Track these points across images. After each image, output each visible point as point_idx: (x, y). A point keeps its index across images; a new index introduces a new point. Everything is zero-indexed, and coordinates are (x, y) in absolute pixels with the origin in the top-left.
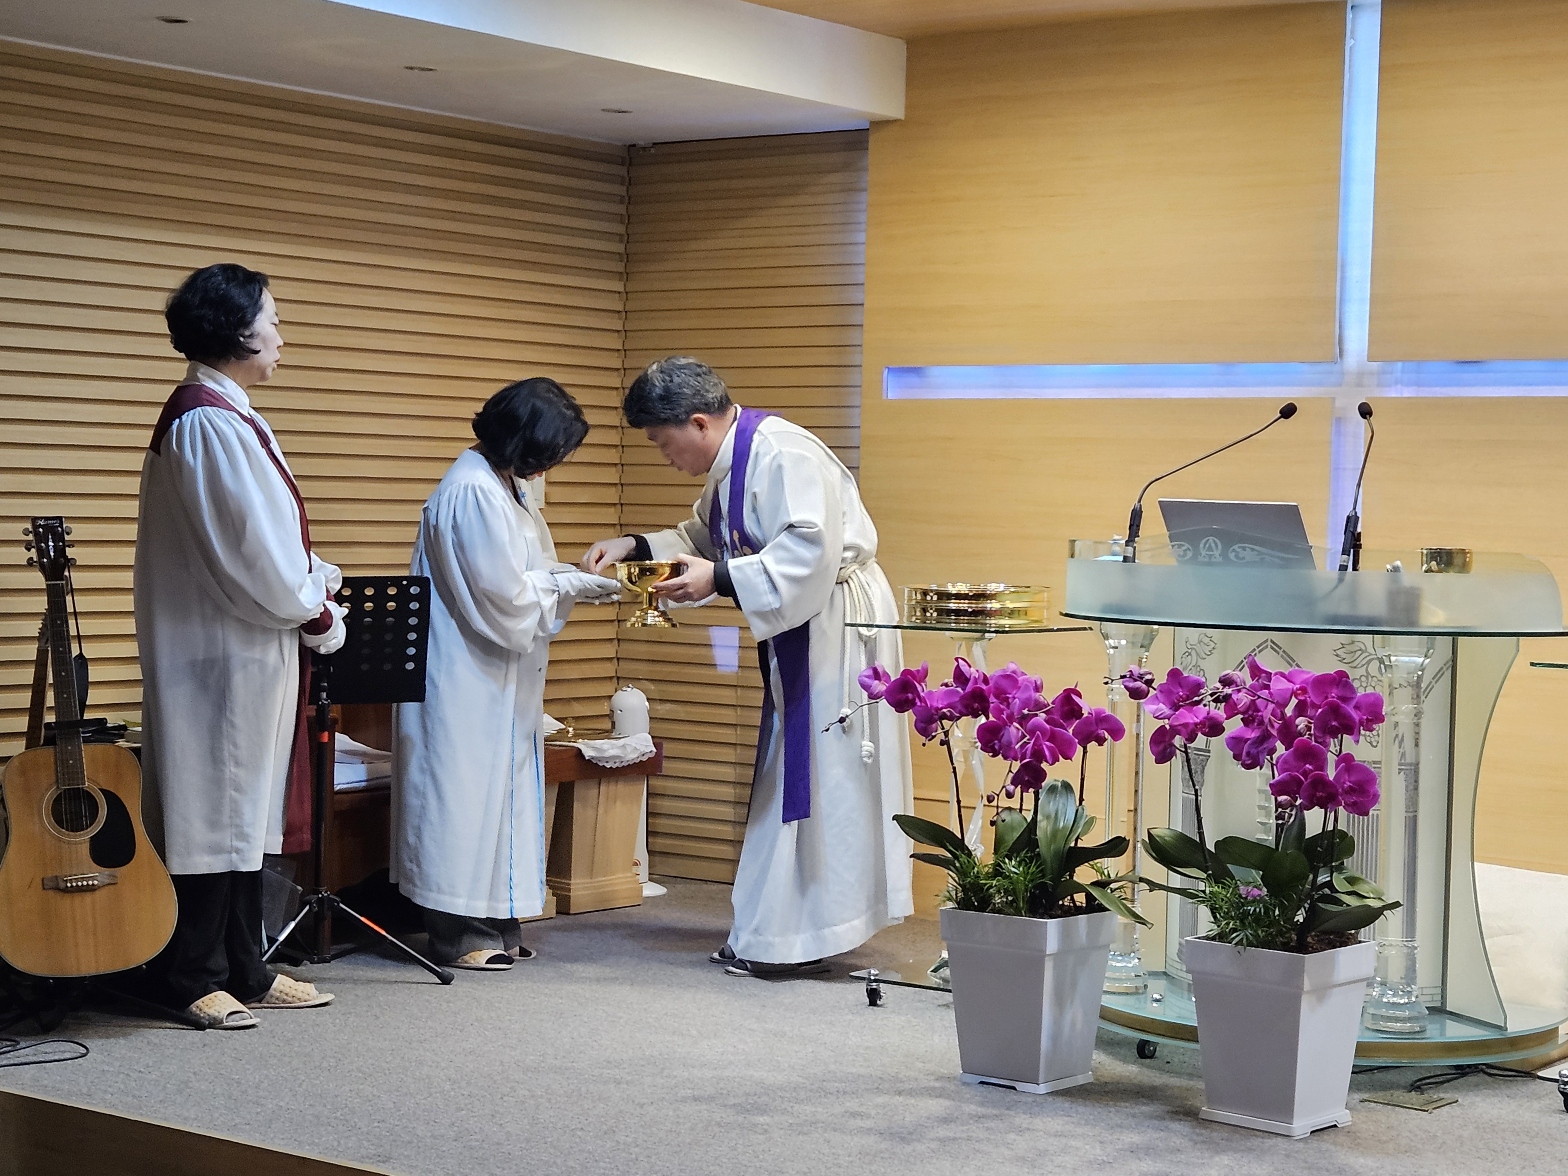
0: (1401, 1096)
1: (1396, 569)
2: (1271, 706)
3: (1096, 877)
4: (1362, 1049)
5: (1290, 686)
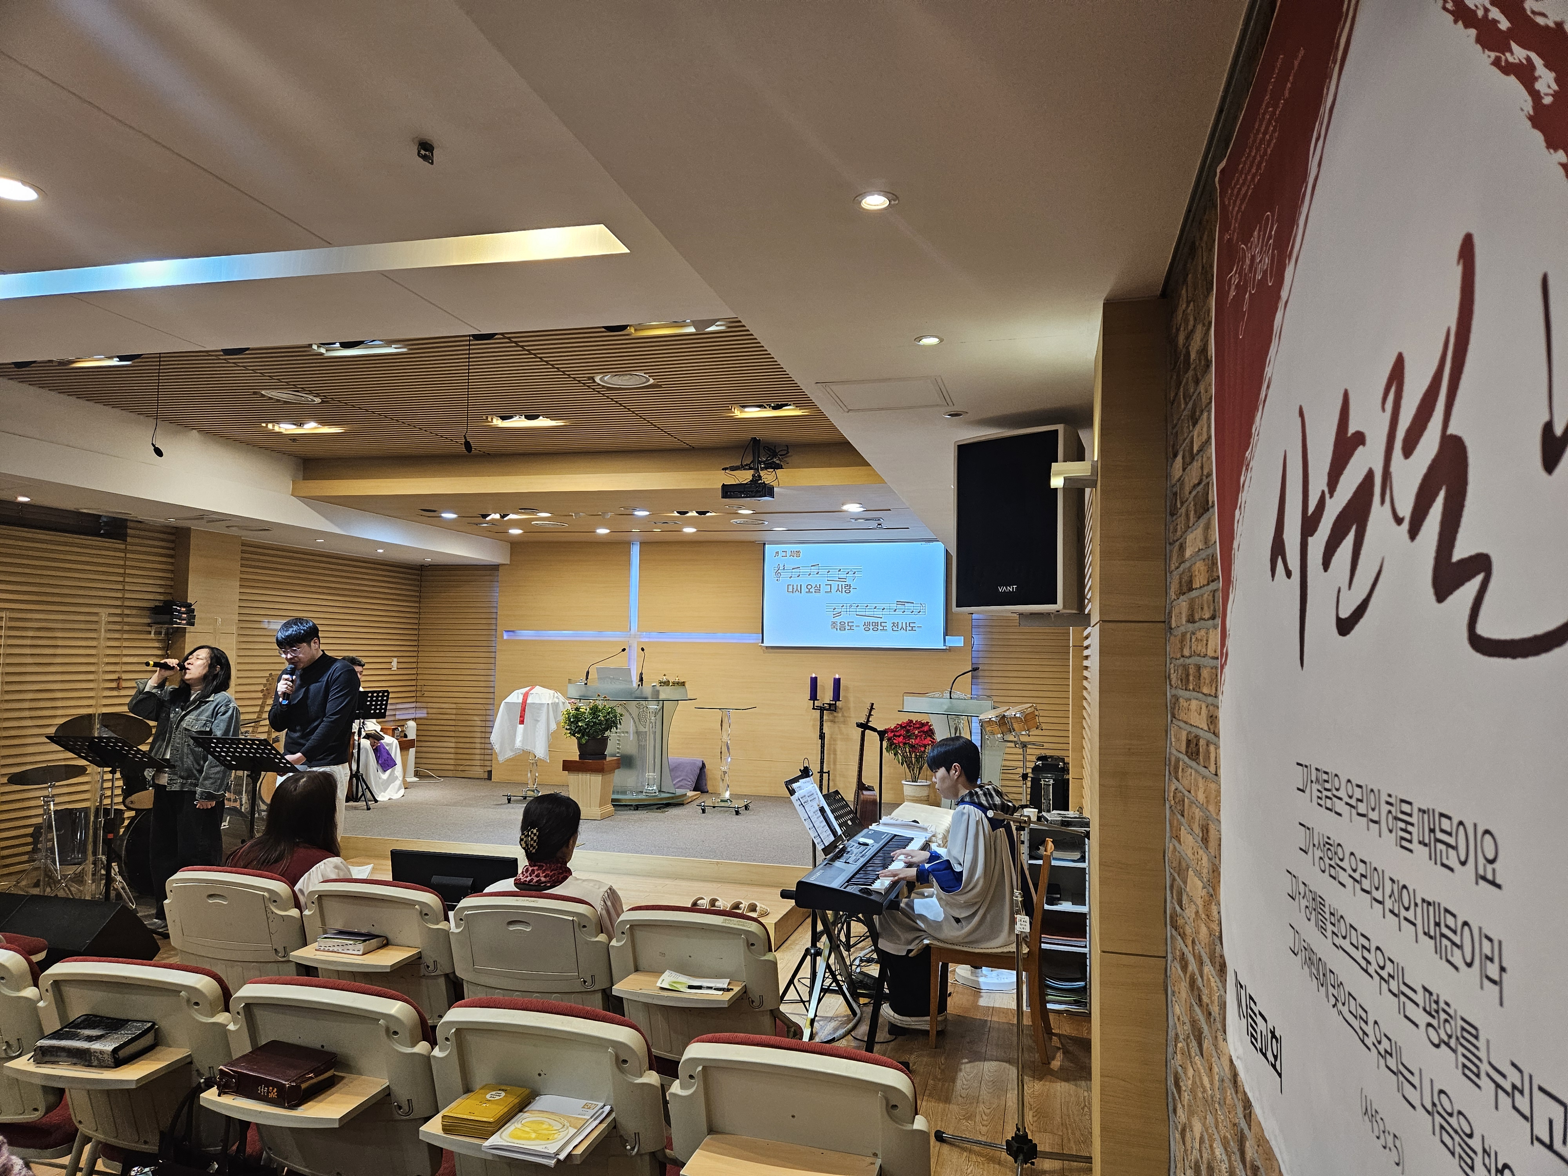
1: (652, 685)
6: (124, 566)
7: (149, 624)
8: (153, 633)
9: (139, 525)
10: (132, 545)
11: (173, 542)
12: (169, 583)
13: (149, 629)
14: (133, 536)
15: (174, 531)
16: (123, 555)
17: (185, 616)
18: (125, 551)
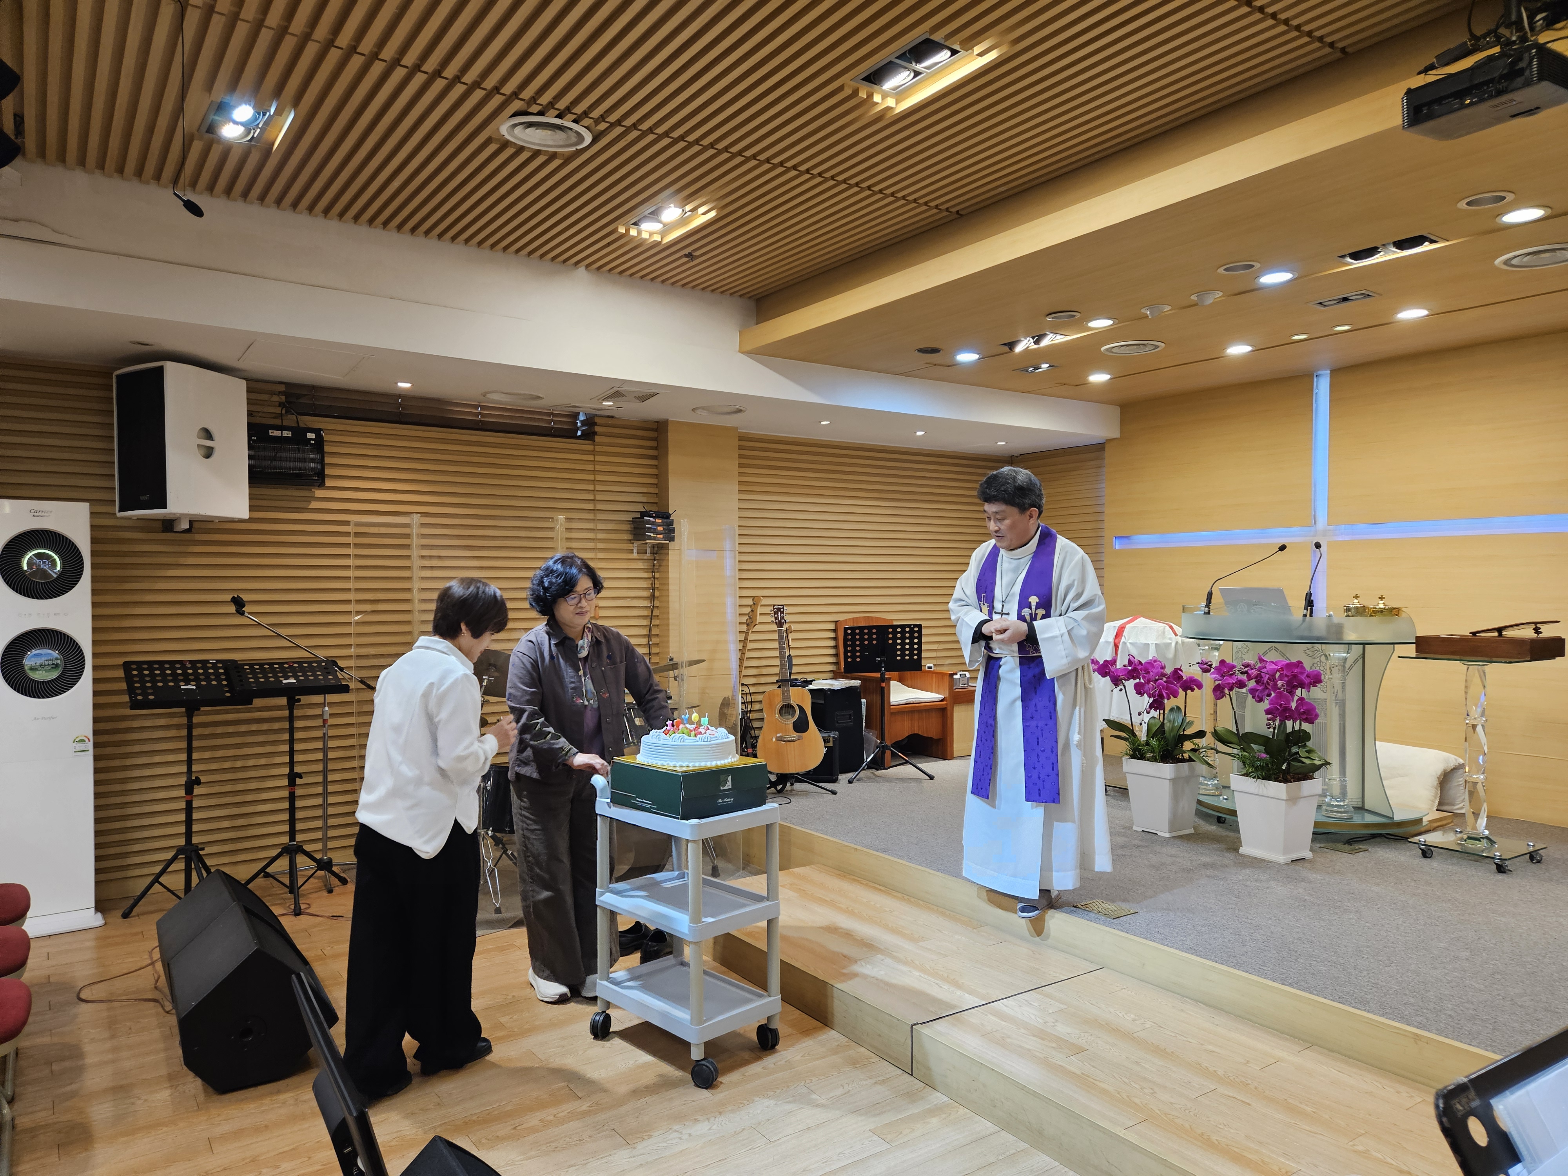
0: (1340, 846)
1: (1330, 616)
2: (1267, 676)
3: (1192, 746)
4: (1317, 824)
5: (1276, 667)
6: (594, 472)
7: (630, 540)
8: (635, 551)
9: (610, 422)
10: (602, 444)
11: (655, 439)
12: (652, 490)
13: (630, 546)
14: (603, 435)
15: (655, 427)
16: (591, 458)
17: (662, 529)
18: (593, 453)
